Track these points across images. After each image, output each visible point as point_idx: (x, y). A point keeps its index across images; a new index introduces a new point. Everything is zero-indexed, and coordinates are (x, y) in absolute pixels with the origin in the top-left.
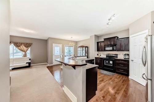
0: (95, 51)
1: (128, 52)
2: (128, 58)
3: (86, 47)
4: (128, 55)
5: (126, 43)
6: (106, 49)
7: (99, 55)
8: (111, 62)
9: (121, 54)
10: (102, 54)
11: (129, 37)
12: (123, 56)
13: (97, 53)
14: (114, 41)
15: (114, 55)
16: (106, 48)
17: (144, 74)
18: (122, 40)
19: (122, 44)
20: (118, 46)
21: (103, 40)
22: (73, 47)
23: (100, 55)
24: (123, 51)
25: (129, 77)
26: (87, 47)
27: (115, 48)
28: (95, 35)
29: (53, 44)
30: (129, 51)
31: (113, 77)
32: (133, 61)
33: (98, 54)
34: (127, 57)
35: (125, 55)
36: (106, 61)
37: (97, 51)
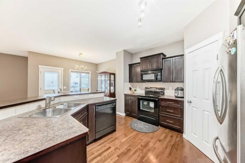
0: (125, 81)
1: (182, 84)
2: (182, 96)
3: (110, 74)
4: (182, 90)
5: (179, 67)
6: (144, 79)
7: (133, 89)
8: (152, 105)
9: (170, 88)
10: (138, 87)
11: (183, 55)
12: (174, 91)
13: (129, 85)
14: (158, 62)
15: (158, 90)
16: (144, 76)
17: (218, 138)
18: (172, 61)
19: (172, 68)
20: (165, 73)
21: (139, 61)
22: (90, 75)
23: (135, 90)
24: (173, 82)
25: (184, 136)
26: (114, 74)
27: (159, 77)
28: (125, 51)
29: (39, 66)
30: (183, 82)
31: (152, 138)
32: (191, 104)
33: (130, 89)
34: (180, 94)
35: (177, 89)
36: (143, 102)
37: (129, 82)
